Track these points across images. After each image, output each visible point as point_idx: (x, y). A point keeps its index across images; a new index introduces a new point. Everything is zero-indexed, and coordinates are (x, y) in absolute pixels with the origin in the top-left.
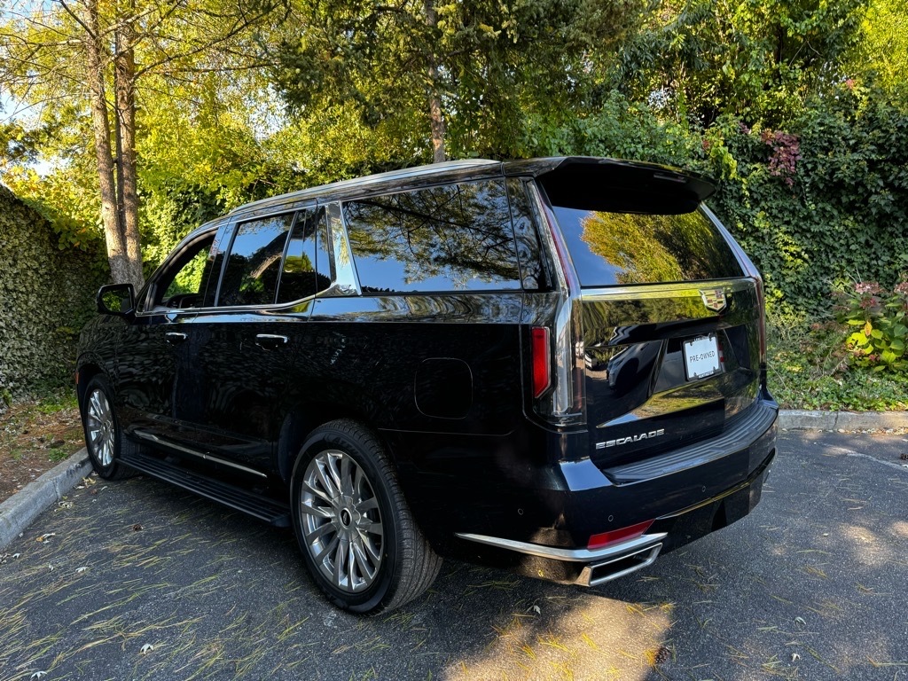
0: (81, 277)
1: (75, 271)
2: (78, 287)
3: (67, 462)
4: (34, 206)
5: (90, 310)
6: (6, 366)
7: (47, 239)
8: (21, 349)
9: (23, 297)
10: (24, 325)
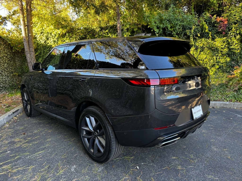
0: (20, 59)
2: (19, 61)
3: (9, 112)
7: (10, 48)
8: (3, 79)
9: (3, 64)
10: (3, 72)
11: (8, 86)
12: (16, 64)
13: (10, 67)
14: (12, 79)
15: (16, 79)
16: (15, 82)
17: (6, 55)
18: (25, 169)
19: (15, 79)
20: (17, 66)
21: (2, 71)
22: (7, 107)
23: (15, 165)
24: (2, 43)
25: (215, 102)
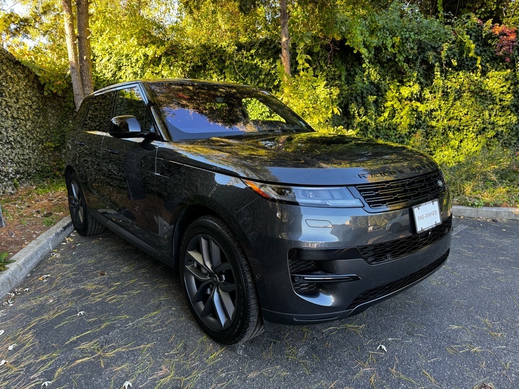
0: (57, 111)
1: (53, 107)
2: (56, 117)
3: (55, 227)
4: (28, 66)
5: (63, 132)
6: (15, 165)
7: (36, 87)
8: (23, 155)
9: (23, 123)
10: (24, 140)
11: (34, 172)
12: (48, 122)
13: (38, 129)
14: (41, 157)
15: (49, 155)
16: (48, 163)
17: (30, 103)
18: (132, 350)
19: (46, 156)
20: (51, 127)
21: (22, 138)
22: (46, 216)
23: (107, 342)
24: (21, 75)
25: (496, 208)
